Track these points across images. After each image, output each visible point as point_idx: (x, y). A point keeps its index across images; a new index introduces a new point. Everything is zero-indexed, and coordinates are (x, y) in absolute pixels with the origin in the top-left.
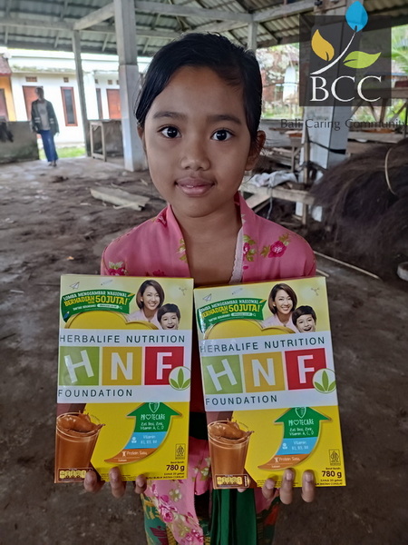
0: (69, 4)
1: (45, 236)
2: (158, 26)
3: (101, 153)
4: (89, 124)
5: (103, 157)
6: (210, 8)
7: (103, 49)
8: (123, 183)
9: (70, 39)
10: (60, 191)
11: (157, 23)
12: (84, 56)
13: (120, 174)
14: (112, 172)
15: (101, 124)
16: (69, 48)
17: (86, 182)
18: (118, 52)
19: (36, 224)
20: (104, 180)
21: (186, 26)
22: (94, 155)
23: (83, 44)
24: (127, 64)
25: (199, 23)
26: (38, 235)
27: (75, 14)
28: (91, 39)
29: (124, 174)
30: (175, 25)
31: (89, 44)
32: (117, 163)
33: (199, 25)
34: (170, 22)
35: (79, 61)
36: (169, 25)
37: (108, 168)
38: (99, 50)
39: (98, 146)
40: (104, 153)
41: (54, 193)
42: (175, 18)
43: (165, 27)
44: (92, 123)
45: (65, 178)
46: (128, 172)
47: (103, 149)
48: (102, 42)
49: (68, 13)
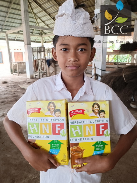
0: (5, 26)
1: (10, 102)
2: (34, 33)
3: (17, 73)
4: (12, 63)
5: (17, 74)
6: (51, 28)
7: (16, 40)
8: (29, 82)
9: (5, 36)
10: (7, 86)
11: (34, 32)
12: (10, 42)
13: (26, 80)
14: (23, 79)
15: (17, 63)
16: (4, 39)
17: (16, 83)
18: (24, 41)
19: (5, 98)
20: (22, 82)
21: (43, 33)
22: (13, 73)
23: (9, 38)
24: (28, 44)
25: (47, 32)
26: (7, 102)
27: (7, 28)
28: (11, 36)
29: (28, 79)
30: (39, 33)
31: (11, 38)
32: (23, 76)
33: (47, 33)
34: (38, 32)
35: (8, 43)
36: (38, 33)
37: (21, 78)
38: (14, 40)
39: (15, 70)
40: (18, 73)
41: (6, 87)
42: (39, 31)
43: (36, 33)
44: (13, 63)
45: (7, 82)
46: (29, 79)
47: (18, 71)
48: (15, 37)
49: (4, 28)
